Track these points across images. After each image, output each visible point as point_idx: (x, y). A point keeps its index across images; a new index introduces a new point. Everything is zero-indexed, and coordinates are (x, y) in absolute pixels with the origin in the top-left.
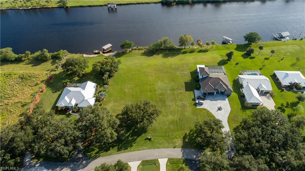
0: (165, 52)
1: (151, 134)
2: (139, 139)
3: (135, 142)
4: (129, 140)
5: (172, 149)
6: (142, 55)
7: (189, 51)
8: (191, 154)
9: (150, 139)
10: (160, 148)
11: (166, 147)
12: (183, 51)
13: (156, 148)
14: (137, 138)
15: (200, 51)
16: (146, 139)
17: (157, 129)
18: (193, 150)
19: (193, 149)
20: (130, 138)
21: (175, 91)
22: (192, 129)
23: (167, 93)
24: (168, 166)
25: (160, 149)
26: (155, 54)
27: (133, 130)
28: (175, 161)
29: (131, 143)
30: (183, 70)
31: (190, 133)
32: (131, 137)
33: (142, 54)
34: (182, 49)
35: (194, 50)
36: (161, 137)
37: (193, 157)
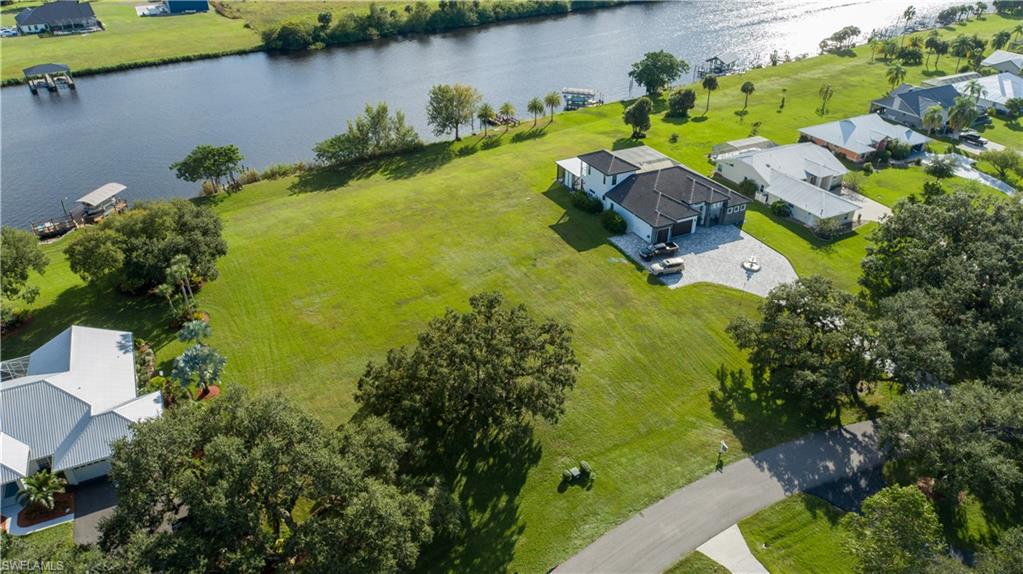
0: (391, 163)
1: (568, 454)
2: (528, 503)
3: (520, 523)
4: (478, 529)
5: (716, 475)
6: (296, 191)
7: (481, 143)
8: (810, 461)
9: (583, 479)
10: (662, 498)
11: (681, 482)
12: (457, 147)
13: (646, 506)
14: (510, 501)
15: (519, 138)
16: (562, 488)
17: (579, 423)
18: (797, 442)
19: (798, 438)
20: (477, 519)
21: (538, 264)
22: (719, 367)
23: (508, 276)
24: (766, 558)
25: (667, 498)
26: (351, 178)
27: (470, 472)
28: (774, 519)
29: (500, 535)
30: (510, 193)
31: (723, 384)
32: (482, 510)
33: (294, 186)
34: (450, 143)
35: (495, 138)
36: (626, 450)
37: (827, 468)
